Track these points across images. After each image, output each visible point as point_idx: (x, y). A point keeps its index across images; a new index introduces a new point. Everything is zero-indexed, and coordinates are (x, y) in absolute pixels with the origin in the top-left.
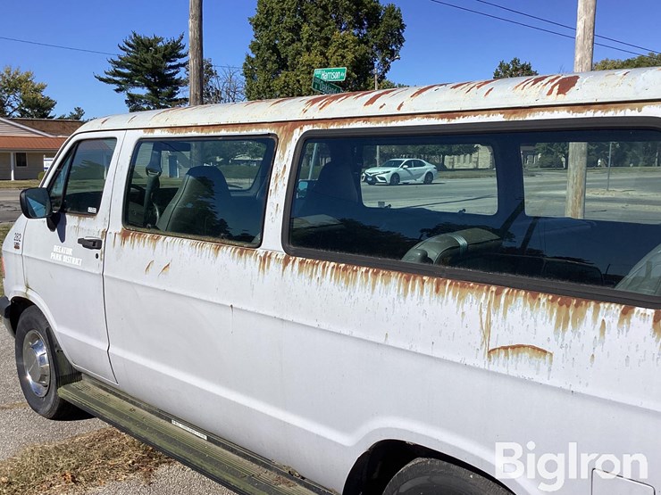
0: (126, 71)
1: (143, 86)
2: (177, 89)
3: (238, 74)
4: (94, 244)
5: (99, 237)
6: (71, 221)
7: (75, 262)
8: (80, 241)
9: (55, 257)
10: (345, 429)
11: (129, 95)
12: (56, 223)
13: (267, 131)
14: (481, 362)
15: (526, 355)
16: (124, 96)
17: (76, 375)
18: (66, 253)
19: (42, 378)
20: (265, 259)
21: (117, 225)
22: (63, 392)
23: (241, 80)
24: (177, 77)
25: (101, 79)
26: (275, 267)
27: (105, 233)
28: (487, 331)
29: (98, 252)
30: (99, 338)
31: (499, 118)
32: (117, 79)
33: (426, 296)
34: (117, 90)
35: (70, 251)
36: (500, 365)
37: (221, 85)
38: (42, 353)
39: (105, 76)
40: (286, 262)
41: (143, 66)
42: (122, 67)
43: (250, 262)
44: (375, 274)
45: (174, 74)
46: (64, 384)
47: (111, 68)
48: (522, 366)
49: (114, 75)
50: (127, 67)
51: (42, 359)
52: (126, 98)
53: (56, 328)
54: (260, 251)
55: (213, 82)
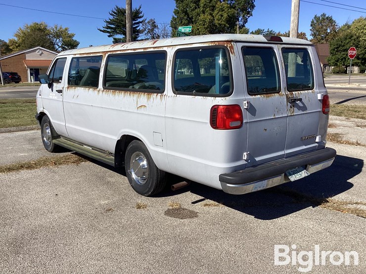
0: (112, 26)
1: (121, 34)
2: (138, 35)
3: (168, 26)
4: (60, 91)
5: (62, 89)
6: (55, 84)
7: (56, 98)
8: (57, 91)
9: (51, 97)
11: (114, 39)
12: (50, 86)
13: (101, 54)
14: (136, 111)
15: (143, 108)
16: (112, 39)
17: (59, 136)
18: (54, 95)
19: (49, 139)
21: (67, 85)
22: (54, 141)
23: (169, 30)
24: (138, 28)
25: (101, 31)
26: (101, 92)
27: (63, 88)
28: (137, 103)
29: (61, 94)
30: (63, 121)
31: (142, 50)
32: (109, 30)
34: (109, 36)
35: (54, 94)
36: (139, 111)
37: (160, 32)
38: (48, 131)
39: (102, 29)
40: (103, 91)
41: (121, 23)
42: (111, 24)
43: (96, 92)
45: (137, 27)
46: (54, 139)
47: (105, 24)
48: (142, 111)
49: (107, 29)
50: (113, 24)
51: (49, 133)
52: (113, 40)
53: (52, 120)
54: (98, 89)
55: (156, 30)
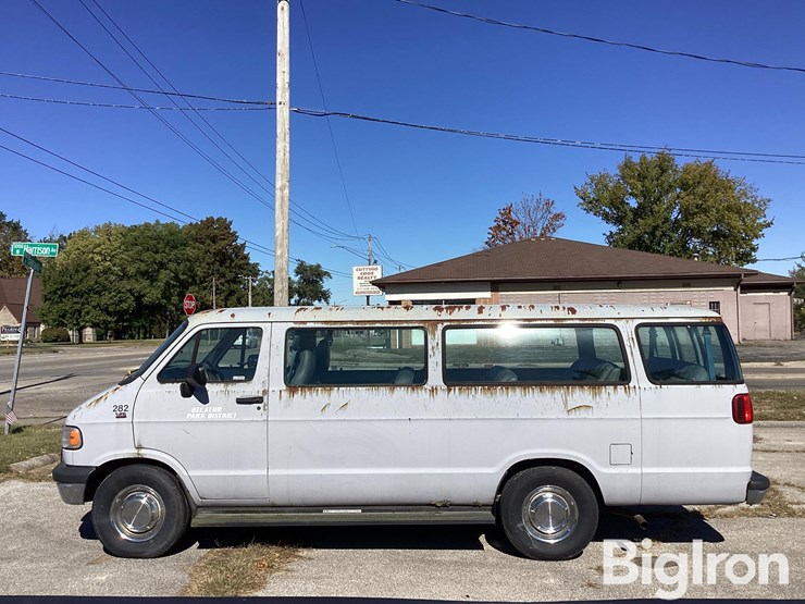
4: (252, 401)
5: (259, 395)
6: (215, 387)
7: (227, 416)
9: (195, 416)
10: (491, 465)
14: (565, 416)
15: (582, 410)
18: (215, 411)
19: (150, 523)
20: (433, 390)
26: (442, 395)
27: (265, 392)
28: (566, 404)
29: (258, 406)
30: (255, 468)
33: (536, 394)
35: (218, 409)
36: (573, 415)
40: (449, 390)
43: (422, 395)
44: (507, 389)
48: (582, 414)
51: (151, 507)
54: (427, 387)
